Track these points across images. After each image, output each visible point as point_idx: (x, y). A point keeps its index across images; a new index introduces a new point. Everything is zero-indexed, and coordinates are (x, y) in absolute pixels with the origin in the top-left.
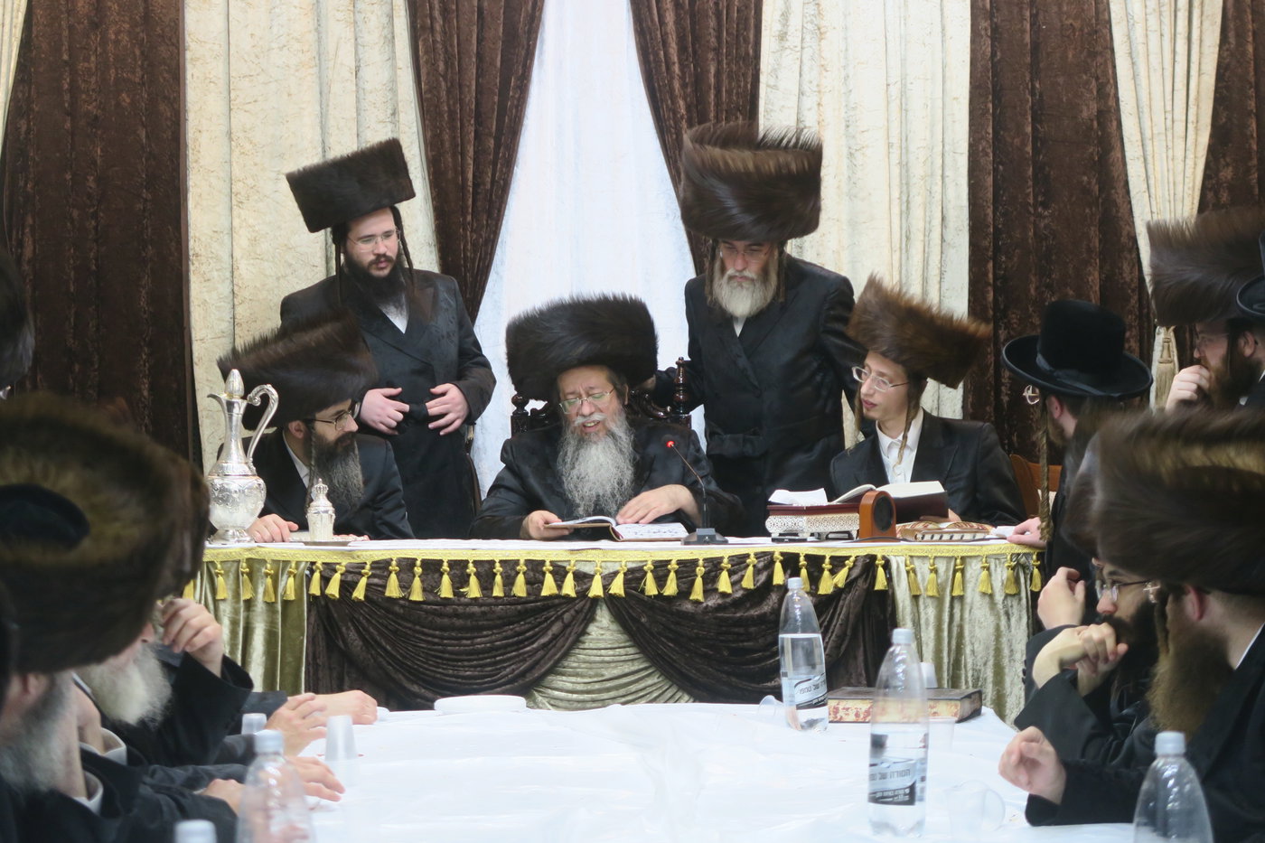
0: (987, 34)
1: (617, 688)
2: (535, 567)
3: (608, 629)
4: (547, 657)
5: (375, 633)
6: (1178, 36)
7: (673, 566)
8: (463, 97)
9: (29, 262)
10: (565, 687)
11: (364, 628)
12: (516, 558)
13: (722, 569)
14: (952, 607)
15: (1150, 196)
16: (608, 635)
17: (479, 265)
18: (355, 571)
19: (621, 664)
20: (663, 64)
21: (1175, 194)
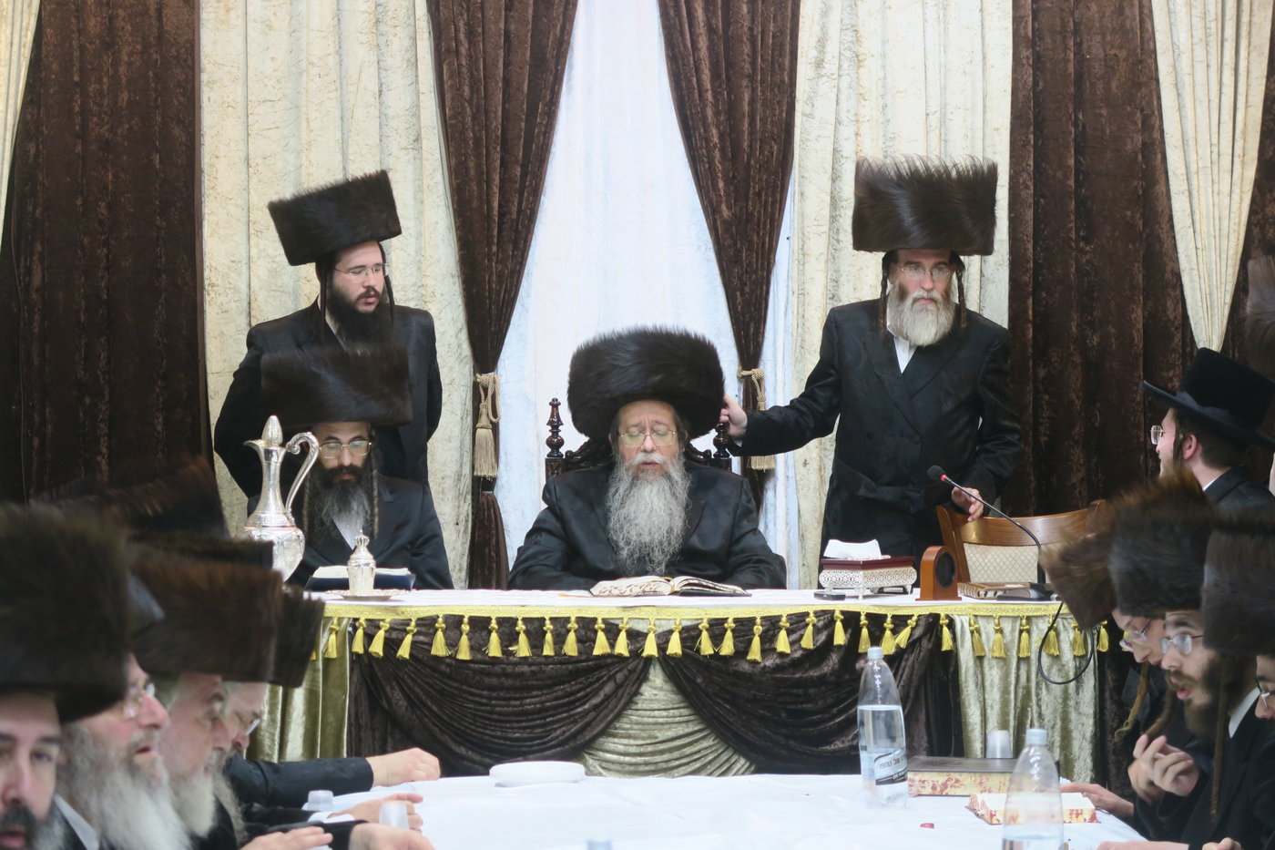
0: (1028, 63)
1: (670, 750)
2: (587, 625)
3: (661, 689)
4: (599, 718)
5: (421, 693)
6: (1225, 68)
7: (730, 624)
8: (488, 123)
9: (37, 290)
10: (617, 750)
11: (409, 687)
12: (567, 615)
13: (780, 628)
14: (1018, 668)
15: (1194, 232)
16: (661, 695)
17: (504, 297)
18: (399, 629)
19: (675, 726)
20: (696, 91)
21: (1220, 230)
